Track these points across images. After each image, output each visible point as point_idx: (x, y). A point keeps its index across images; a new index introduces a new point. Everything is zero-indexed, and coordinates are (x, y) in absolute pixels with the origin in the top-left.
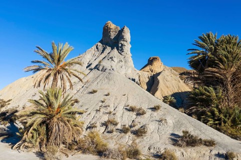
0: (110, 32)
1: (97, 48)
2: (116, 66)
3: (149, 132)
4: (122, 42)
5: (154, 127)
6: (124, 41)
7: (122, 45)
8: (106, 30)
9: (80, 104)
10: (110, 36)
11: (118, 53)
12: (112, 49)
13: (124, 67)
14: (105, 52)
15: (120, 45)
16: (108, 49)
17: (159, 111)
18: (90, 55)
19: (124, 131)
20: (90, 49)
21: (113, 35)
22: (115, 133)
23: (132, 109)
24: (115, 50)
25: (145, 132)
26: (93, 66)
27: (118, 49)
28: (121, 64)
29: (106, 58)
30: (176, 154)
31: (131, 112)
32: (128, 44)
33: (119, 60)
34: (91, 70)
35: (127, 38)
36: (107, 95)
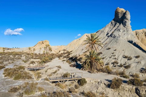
0: (118, 14)
1: (112, 24)
2: (121, 34)
3: (132, 67)
4: (125, 20)
5: (134, 65)
6: (126, 19)
7: (125, 22)
8: (117, 13)
9: (103, 54)
10: (119, 16)
11: (123, 27)
12: (120, 24)
13: (126, 34)
14: (116, 26)
15: (124, 22)
16: (118, 24)
17: (139, 58)
18: (108, 28)
19: (121, 66)
20: (108, 25)
21: (120, 16)
22: (117, 67)
23: (126, 57)
24: (122, 25)
25: (130, 67)
26: (109, 35)
27: (123, 24)
28: (124, 33)
29: (116, 30)
30: (140, 75)
31: (125, 59)
32: (129, 21)
33: (123, 30)
34: (108, 36)
35: (128, 18)
36: (115, 50)
